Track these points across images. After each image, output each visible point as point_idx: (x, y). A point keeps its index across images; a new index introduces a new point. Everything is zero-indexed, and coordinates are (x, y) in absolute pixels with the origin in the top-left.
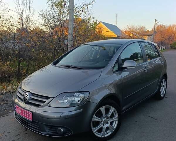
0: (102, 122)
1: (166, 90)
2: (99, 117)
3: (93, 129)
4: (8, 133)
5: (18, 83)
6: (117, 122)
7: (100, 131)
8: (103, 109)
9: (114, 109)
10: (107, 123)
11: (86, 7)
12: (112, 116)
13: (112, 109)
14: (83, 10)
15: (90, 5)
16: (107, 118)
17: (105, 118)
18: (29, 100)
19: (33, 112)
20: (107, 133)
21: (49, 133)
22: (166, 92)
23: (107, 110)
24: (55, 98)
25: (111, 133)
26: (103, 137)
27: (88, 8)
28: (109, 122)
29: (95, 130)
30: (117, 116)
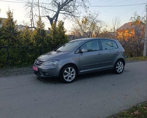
3: (64, 76)
6: (75, 76)
8: (69, 68)
9: (74, 70)
10: (71, 75)
12: (73, 73)
16: (71, 73)
17: (70, 73)
23: (71, 70)
24: (46, 62)
30: (75, 73)
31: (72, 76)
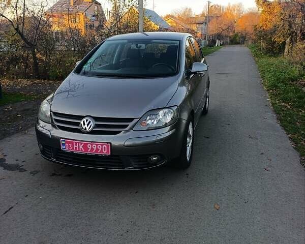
18: (94, 128)
19: (111, 143)
21: (136, 166)
24: (140, 118)
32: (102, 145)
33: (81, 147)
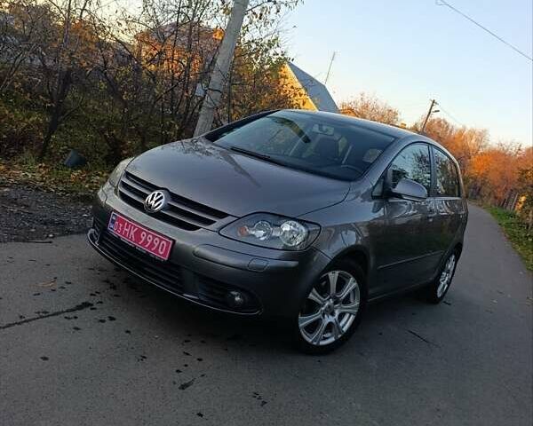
0: (323, 309)
1: (449, 283)
2: (321, 295)
4: (68, 283)
5: (40, 167)
6: (352, 317)
7: (312, 328)
8: (333, 277)
9: (355, 284)
10: (333, 314)
11: (274, 10)
12: (347, 301)
13: (352, 284)
14: (261, 15)
15: (286, 5)
16: (335, 303)
19: (174, 241)
20: (325, 339)
21: (202, 298)
22: (447, 288)
23: (341, 284)
24: (240, 218)
25: (332, 339)
26: (315, 343)
27: (278, 11)
28: (337, 313)
29: (304, 321)
30: (357, 303)
31: (341, 316)
32: (161, 240)
33: (132, 233)
